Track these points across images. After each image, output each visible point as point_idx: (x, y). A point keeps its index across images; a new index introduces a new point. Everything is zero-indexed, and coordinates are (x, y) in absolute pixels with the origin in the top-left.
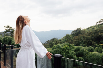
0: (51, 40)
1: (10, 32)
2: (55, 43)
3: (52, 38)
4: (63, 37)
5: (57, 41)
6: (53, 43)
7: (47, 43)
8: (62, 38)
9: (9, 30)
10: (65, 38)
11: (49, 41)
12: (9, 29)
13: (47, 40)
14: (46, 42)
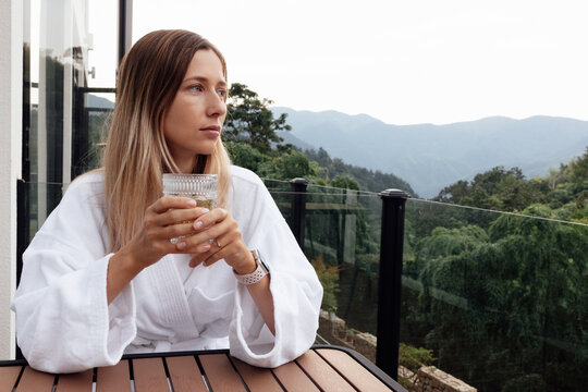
0: (478, 178)
1: (244, 120)
2: (506, 202)
3: (486, 167)
4: (563, 167)
5: (516, 191)
6: (494, 198)
7: (449, 196)
8: (557, 168)
9: (241, 106)
10: (578, 174)
11: (462, 184)
12: (240, 101)
13: (454, 181)
14: (447, 190)
